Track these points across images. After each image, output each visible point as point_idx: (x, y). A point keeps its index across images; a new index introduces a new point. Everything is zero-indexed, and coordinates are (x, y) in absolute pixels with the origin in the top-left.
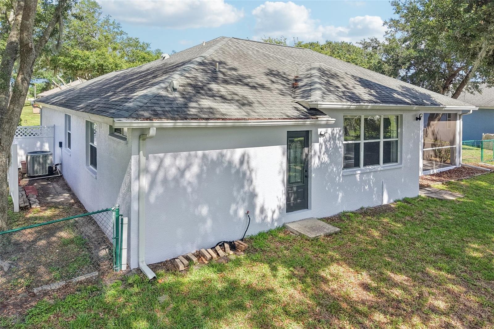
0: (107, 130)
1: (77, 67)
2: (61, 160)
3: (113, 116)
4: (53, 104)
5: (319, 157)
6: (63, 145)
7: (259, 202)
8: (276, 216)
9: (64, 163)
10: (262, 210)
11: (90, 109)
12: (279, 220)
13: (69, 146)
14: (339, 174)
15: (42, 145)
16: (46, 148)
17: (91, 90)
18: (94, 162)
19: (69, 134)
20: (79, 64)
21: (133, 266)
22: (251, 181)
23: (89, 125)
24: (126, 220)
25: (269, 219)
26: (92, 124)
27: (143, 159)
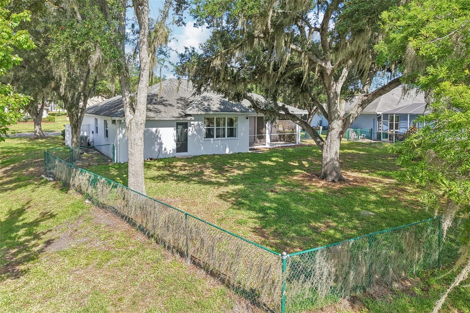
0: (111, 122)
1: (99, 90)
2: (93, 139)
3: (112, 116)
4: (89, 113)
5: (192, 132)
6: (94, 132)
7: (164, 146)
8: (171, 152)
9: (95, 141)
10: (165, 149)
11: (105, 115)
12: (172, 154)
13: (97, 133)
14: (202, 139)
15: (83, 133)
16: (85, 134)
17: (106, 107)
18: (107, 136)
19: (97, 127)
20: (100, 89)
21: (118, 162)
22: (160, 139)
23: (105, 122)
24: (116, 148)
25: (168, 153)
26: (106, 121)
27: (121, 129)
